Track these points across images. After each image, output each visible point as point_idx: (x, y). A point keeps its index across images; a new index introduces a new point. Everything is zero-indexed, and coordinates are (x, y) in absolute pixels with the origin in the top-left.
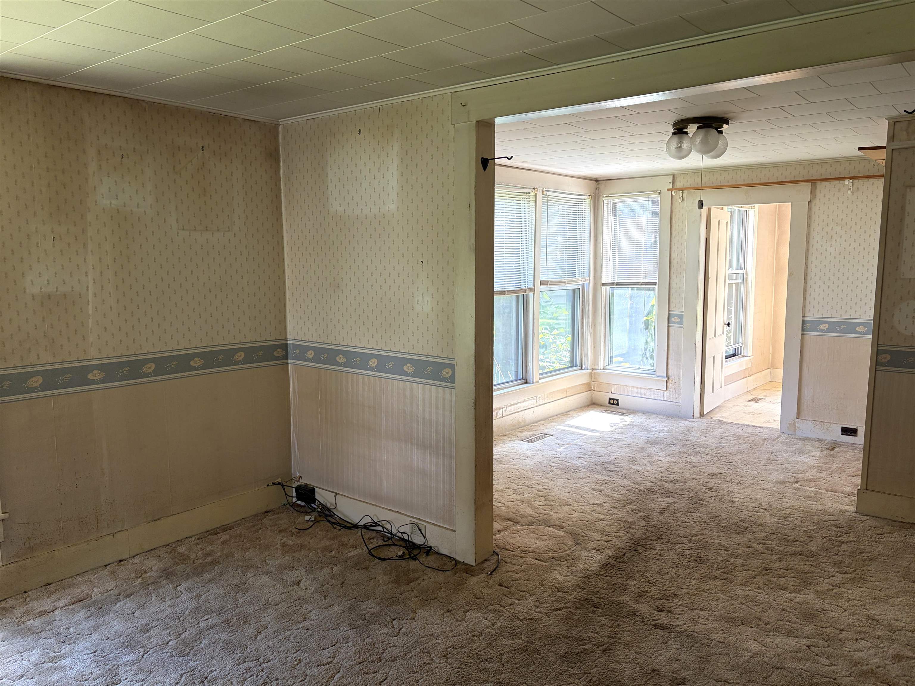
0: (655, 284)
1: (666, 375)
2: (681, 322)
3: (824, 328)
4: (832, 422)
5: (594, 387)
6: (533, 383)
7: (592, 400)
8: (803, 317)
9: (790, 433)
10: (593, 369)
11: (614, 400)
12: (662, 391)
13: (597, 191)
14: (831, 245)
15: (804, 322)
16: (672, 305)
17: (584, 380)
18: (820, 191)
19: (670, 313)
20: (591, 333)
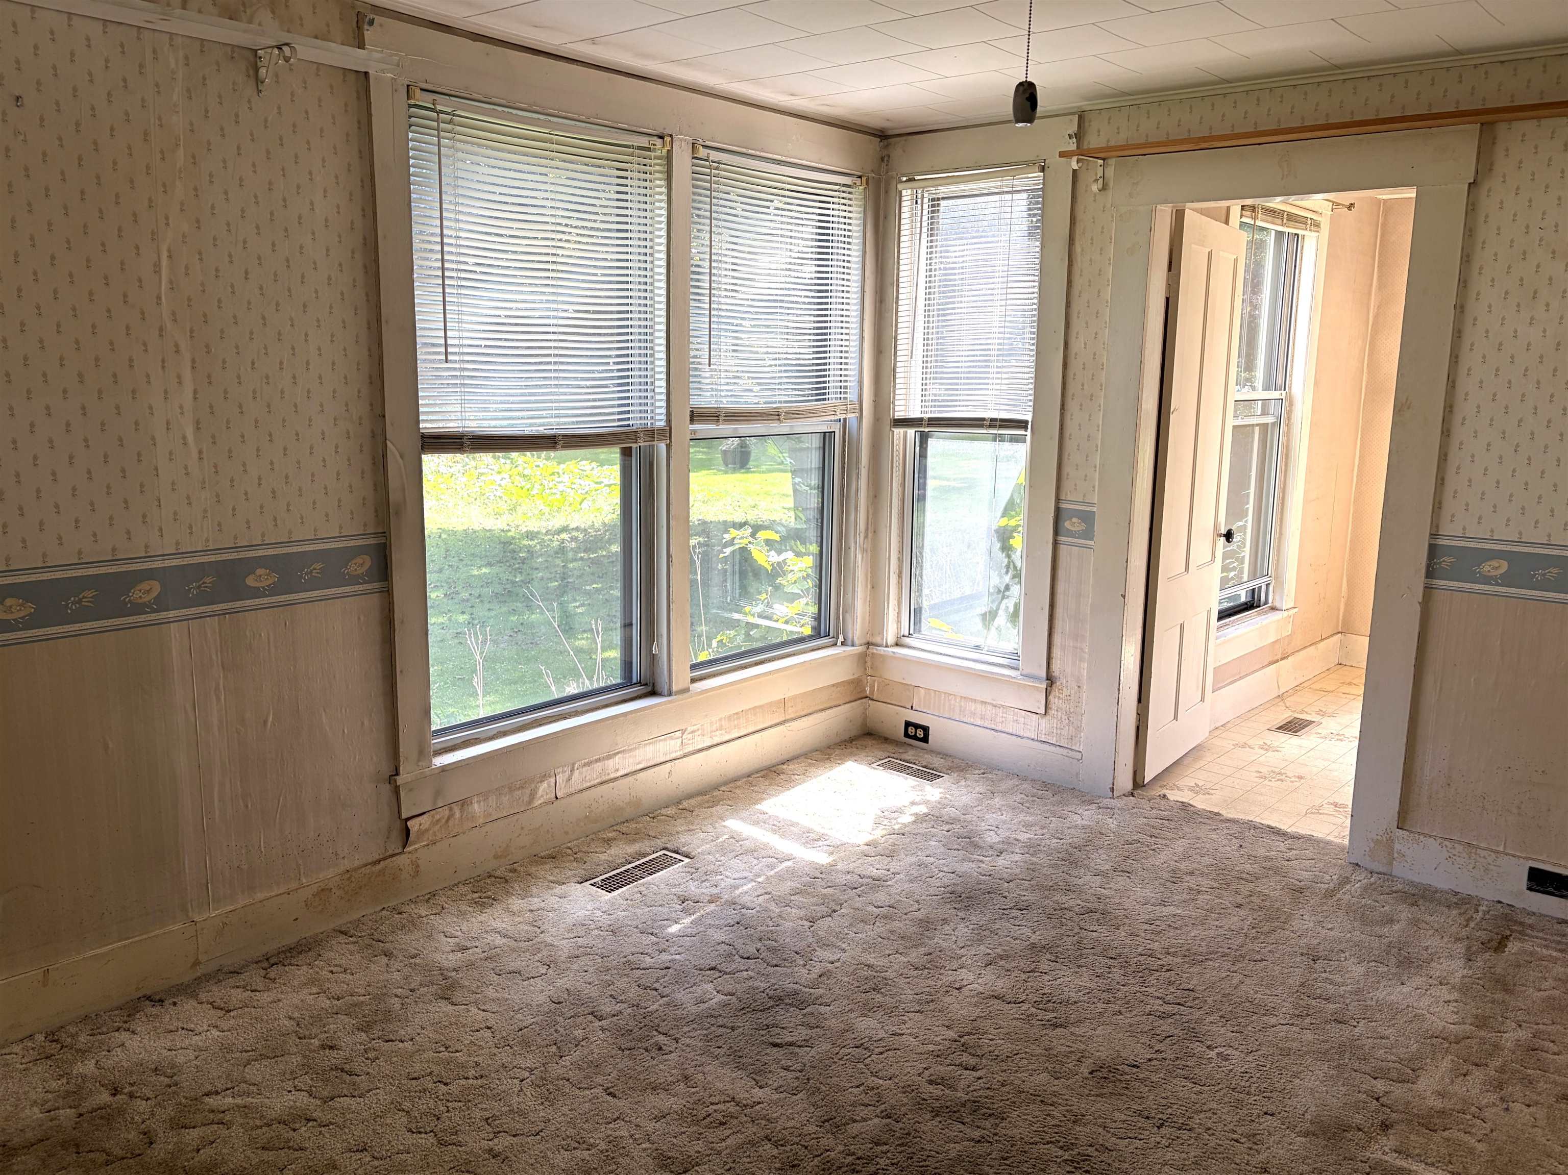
0: (1022, 424)
1: (1044, 675)
2: (1088, 534)
3: (1493, 573)
4: (1501, 849)
5: (872, 691)
6: (670, 694)
7: (864, 724)
8: (1434, 535)
9: (1376, 867)
10: (868, 644)
11: (917, 726)
12: (1035, 716)
13: (884, 165)
14: (1532, 319)
15: (1433, 551)
16: (1067, 485)
17: (843, 673)
18: (1507, 150)
19: (1063, 506)
20: (864, 551)
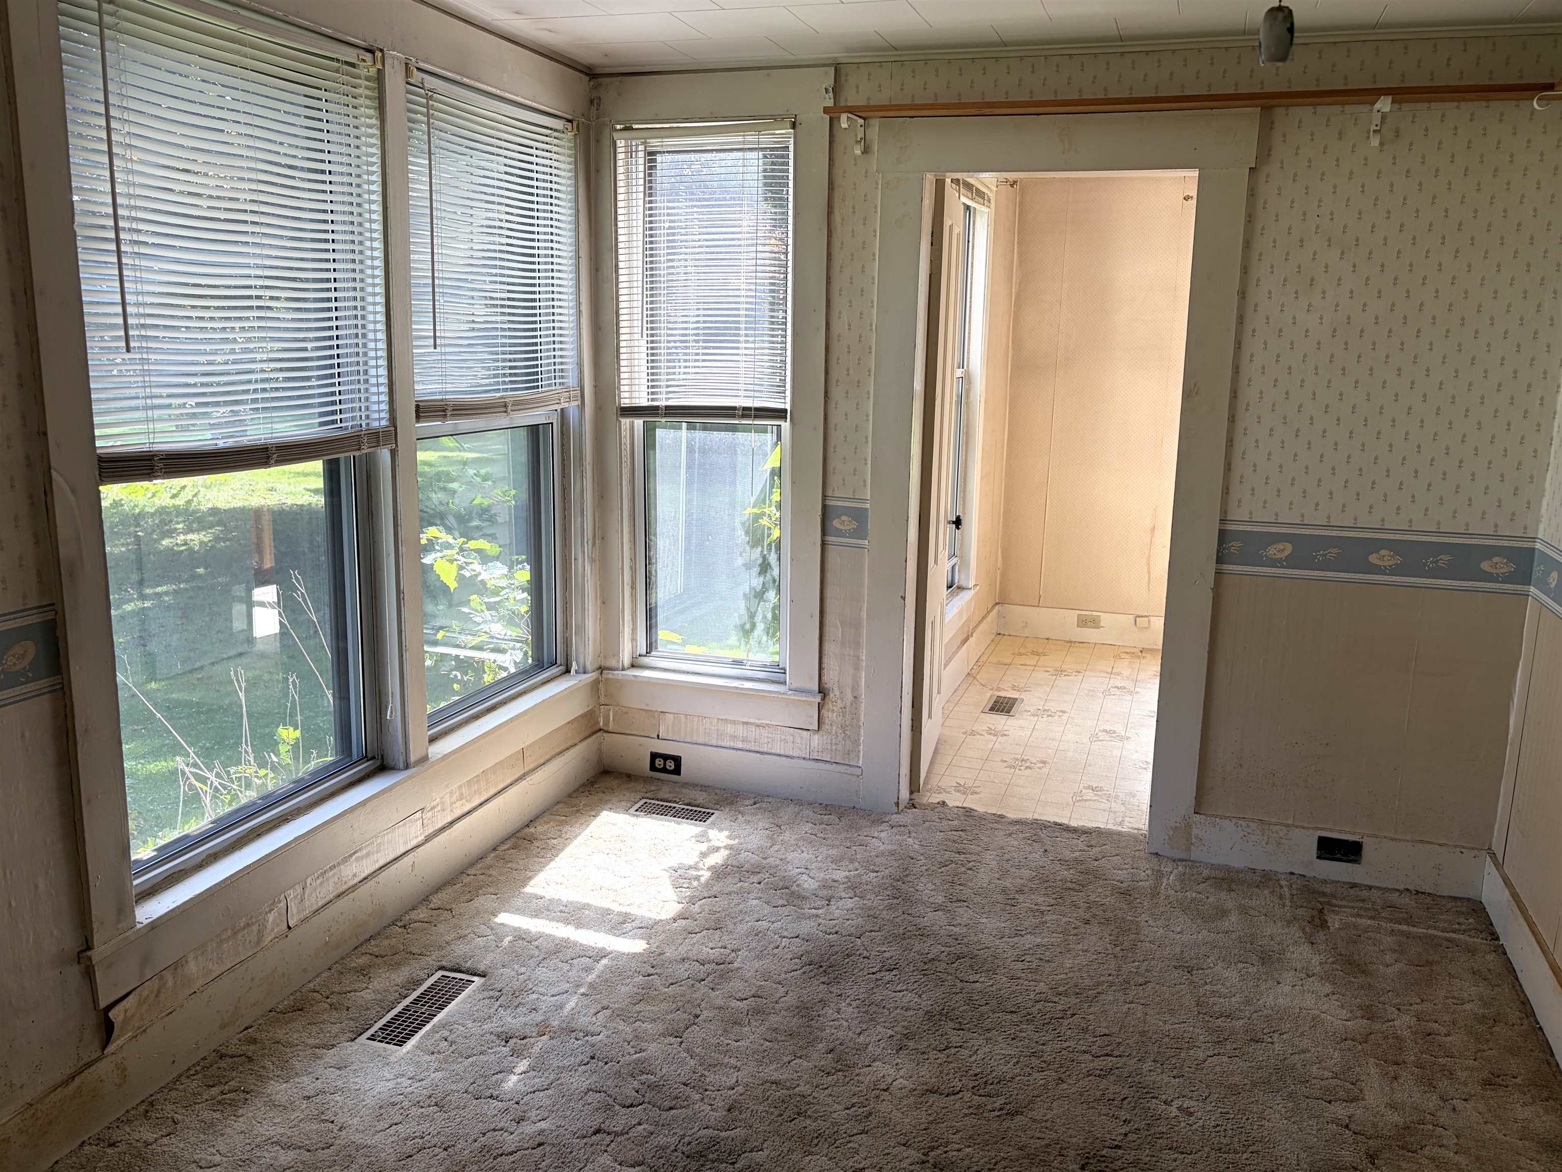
0: (780, 414)
1: (816, 688)
2: (860, 532)
3: (1279, 556)
4: (1290, 822)
5: (607, 722)
6: (407, 767)
7: (600, 761)
8: (1223, 521)
9: (1178, 854)
10: (601, 669)
11: (666, 757)
12: (805, 733)
13: (594, 109)
14: (1310, 305)
15: (1223, 535)
16: (835, 481)
17: (576, 708)
18: (1284, 136)
19: (830, 503)
20: (592, 561)
